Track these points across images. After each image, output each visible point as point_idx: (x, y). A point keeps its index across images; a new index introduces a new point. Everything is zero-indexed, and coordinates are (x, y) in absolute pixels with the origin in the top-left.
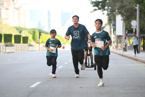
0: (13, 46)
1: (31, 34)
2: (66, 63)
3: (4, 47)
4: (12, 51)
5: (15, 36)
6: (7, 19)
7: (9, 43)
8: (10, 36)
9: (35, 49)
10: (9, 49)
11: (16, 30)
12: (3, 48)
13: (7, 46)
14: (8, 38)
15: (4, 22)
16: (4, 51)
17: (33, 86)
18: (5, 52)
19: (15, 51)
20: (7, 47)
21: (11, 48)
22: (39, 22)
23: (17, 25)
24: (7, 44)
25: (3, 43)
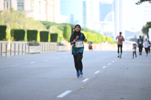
0: (38, 45)
1: (62, 30)
2: (104, 67)
3: (27, 46)
4: (37, 52)
5: (42, 33)
6: (31, 11)
7: (33, 42)
8: (35, 32)
9: (65, 49)
10: (33, 49)
11: (42, 25)
12: (26, 48)
13: (30, 45)
14: (32, 35)
15: (28, 15)
16: (27, 51)
17: (61, 96)
18: (28, 53)
19: (41, 52)
20: (30, 47)
21: (36, 47)
22: (72, 15)
23: (44, 19)
24: (31, 42)
25: (25, 42)
